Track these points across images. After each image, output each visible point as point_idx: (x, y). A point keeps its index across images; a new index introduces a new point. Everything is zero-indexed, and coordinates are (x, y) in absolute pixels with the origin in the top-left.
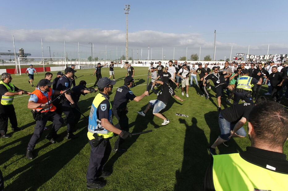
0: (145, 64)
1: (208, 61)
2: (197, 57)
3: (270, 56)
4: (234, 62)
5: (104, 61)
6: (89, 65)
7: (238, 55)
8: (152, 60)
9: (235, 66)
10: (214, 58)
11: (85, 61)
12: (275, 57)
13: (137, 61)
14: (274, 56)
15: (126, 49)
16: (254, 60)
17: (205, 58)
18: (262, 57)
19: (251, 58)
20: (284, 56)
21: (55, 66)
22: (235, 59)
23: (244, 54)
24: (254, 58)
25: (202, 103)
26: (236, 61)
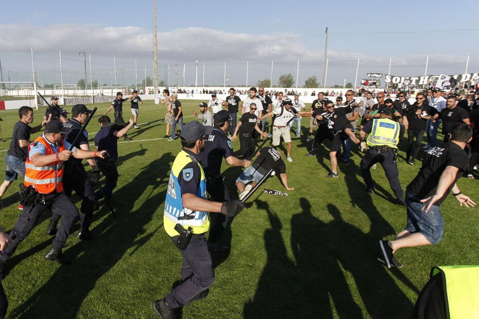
0: (190, 94)
1: (312, 88)
2: (292, 80)
3: (429, 78)
4: (363, 90)
5: (110, 88)
6: (81, 96)
7: (369, 75)
8: (205, 86)
9: (369, 97)
10: (325, 82)
11: (71, 89)
12: (438, 81)
13: (175, 88)
14: (437, 79)
15: (154, 65)
16: (400, 86)
17: (306, 82)
18: (414, 79)
19: (394, 81)
20: (455, 77)
21: (12, 98)
22: (364, 84)
23: (381, 75)
24: (400, 82)
25: (309, 169)
26: (366, 88)
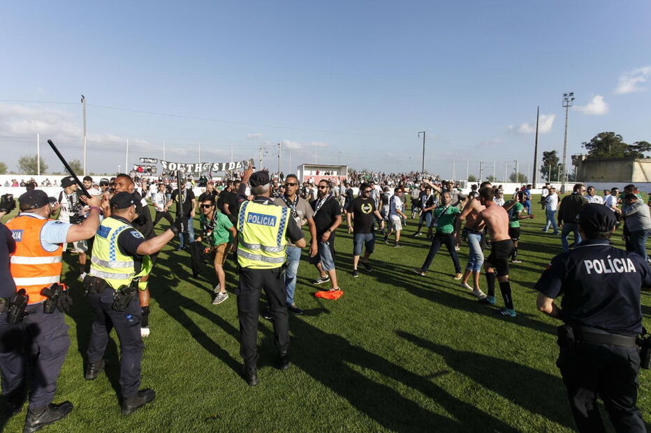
7: (142, 160)
18: (190, 166)
19: (170, 168)
22: (137, 171)
23: (155, 161)
24: (176, 169)
26: (139, 175)
